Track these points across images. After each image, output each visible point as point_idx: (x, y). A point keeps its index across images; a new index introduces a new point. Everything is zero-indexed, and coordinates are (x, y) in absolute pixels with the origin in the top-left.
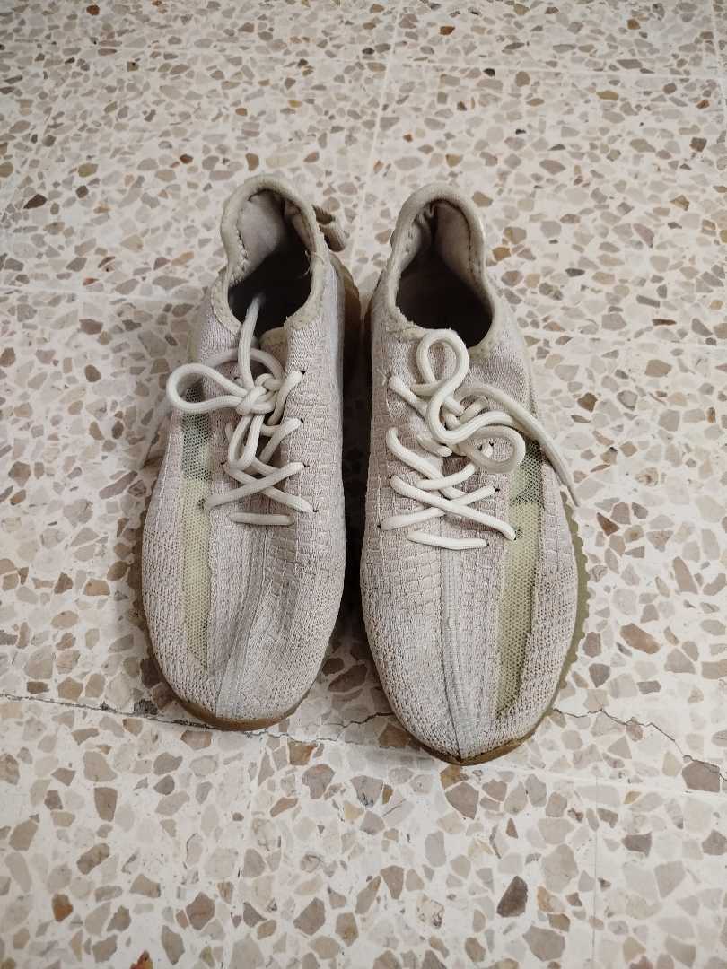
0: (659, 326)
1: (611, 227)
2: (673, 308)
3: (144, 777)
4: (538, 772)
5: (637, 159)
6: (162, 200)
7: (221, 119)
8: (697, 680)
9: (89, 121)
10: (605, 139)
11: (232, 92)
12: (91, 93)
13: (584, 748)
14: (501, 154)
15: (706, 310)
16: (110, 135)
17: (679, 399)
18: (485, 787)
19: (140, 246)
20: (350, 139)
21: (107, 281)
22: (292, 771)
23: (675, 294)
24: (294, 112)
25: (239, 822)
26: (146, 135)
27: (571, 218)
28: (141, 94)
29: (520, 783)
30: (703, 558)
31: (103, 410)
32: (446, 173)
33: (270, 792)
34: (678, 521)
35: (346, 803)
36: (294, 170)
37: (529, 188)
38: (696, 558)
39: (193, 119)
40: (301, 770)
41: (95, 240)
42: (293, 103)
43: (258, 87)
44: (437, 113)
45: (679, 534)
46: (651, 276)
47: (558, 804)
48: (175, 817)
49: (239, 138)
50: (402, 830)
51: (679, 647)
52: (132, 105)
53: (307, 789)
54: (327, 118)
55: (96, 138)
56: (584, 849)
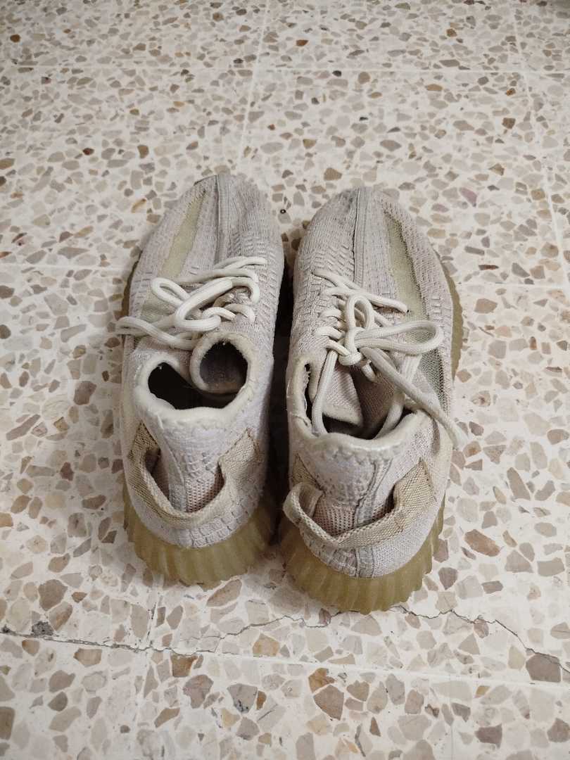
0: (485, 271)
1: (441, 192)
2: (495, 255)
3: (39, 695)
4: (397, 672)
5: (459, 136)
6: (68, 186)
7: (118, 118)
8: (535, 578)
9: (8, 125)
10: (433, 121)
11: (126, 98)
12: (11, 102)
13: (437, 647)
14: (349, 137)
15: (523, 255)
16: (26, 135)
17: (505, 331)
18: (350, 689)
19: (48, 224)
20: (224, 130)
21: (19, 254)
22: (175, 682)
23: (497, 243)
24: (178, 111)
25: (126, 734)
26: (55, 134)
27: (407, 186)
28: (52, 101)
29: (381, 683)
30: (534, 468)
31: (13, 363)
32: (303, 154)
33: (155, 704)
34: (510, 437)
35: (224, 710)
36: (177, 156)
37: (372, 163)
38: (528, 469)
39: (95, 119)
40: (183, 681)
41: (10, 220)
42: (177, 104)
43: (148, 92)
44: (294, 107)
45: (511, 447)
46: (475, 230)
47: (416, 701)
48: (67, 733)
49: (132, 133)
50: (275, 734)
51: (517, 549)
52: (45, 111)
53: (188, 699)
54: (204, 114)
55: (14, 137)
56: (440, 744)
